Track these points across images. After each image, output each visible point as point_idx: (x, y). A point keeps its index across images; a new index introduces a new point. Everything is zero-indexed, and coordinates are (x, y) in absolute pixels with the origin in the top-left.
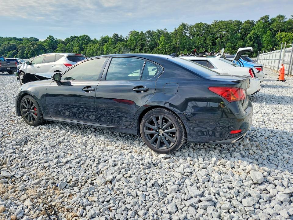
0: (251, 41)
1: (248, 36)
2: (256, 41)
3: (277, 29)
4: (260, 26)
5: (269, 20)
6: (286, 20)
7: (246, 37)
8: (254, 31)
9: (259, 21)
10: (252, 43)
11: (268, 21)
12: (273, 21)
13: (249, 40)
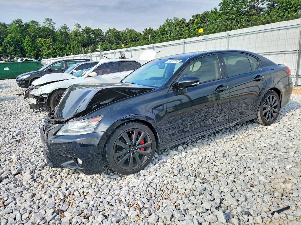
0: (11, 46)
1: (6, 40)
2: (17, 46)
3: (34, 34)
4: (16, 30)
5: (23, 24)
6: (40, 26)
7: (4, 41)
8: (11, 35)
9: (13, 24)
10: (12, 48)
11: (23, 26)
12: (28, 26)
13: (9, 45)
